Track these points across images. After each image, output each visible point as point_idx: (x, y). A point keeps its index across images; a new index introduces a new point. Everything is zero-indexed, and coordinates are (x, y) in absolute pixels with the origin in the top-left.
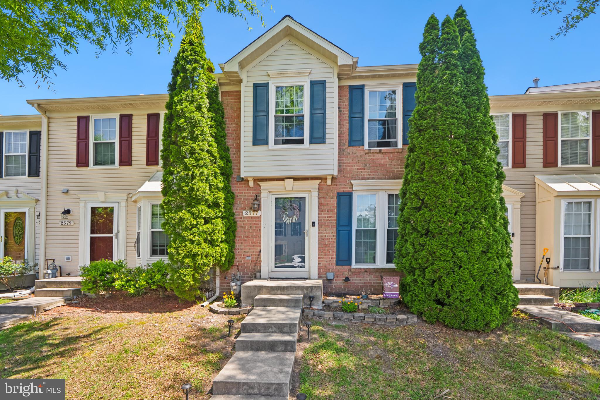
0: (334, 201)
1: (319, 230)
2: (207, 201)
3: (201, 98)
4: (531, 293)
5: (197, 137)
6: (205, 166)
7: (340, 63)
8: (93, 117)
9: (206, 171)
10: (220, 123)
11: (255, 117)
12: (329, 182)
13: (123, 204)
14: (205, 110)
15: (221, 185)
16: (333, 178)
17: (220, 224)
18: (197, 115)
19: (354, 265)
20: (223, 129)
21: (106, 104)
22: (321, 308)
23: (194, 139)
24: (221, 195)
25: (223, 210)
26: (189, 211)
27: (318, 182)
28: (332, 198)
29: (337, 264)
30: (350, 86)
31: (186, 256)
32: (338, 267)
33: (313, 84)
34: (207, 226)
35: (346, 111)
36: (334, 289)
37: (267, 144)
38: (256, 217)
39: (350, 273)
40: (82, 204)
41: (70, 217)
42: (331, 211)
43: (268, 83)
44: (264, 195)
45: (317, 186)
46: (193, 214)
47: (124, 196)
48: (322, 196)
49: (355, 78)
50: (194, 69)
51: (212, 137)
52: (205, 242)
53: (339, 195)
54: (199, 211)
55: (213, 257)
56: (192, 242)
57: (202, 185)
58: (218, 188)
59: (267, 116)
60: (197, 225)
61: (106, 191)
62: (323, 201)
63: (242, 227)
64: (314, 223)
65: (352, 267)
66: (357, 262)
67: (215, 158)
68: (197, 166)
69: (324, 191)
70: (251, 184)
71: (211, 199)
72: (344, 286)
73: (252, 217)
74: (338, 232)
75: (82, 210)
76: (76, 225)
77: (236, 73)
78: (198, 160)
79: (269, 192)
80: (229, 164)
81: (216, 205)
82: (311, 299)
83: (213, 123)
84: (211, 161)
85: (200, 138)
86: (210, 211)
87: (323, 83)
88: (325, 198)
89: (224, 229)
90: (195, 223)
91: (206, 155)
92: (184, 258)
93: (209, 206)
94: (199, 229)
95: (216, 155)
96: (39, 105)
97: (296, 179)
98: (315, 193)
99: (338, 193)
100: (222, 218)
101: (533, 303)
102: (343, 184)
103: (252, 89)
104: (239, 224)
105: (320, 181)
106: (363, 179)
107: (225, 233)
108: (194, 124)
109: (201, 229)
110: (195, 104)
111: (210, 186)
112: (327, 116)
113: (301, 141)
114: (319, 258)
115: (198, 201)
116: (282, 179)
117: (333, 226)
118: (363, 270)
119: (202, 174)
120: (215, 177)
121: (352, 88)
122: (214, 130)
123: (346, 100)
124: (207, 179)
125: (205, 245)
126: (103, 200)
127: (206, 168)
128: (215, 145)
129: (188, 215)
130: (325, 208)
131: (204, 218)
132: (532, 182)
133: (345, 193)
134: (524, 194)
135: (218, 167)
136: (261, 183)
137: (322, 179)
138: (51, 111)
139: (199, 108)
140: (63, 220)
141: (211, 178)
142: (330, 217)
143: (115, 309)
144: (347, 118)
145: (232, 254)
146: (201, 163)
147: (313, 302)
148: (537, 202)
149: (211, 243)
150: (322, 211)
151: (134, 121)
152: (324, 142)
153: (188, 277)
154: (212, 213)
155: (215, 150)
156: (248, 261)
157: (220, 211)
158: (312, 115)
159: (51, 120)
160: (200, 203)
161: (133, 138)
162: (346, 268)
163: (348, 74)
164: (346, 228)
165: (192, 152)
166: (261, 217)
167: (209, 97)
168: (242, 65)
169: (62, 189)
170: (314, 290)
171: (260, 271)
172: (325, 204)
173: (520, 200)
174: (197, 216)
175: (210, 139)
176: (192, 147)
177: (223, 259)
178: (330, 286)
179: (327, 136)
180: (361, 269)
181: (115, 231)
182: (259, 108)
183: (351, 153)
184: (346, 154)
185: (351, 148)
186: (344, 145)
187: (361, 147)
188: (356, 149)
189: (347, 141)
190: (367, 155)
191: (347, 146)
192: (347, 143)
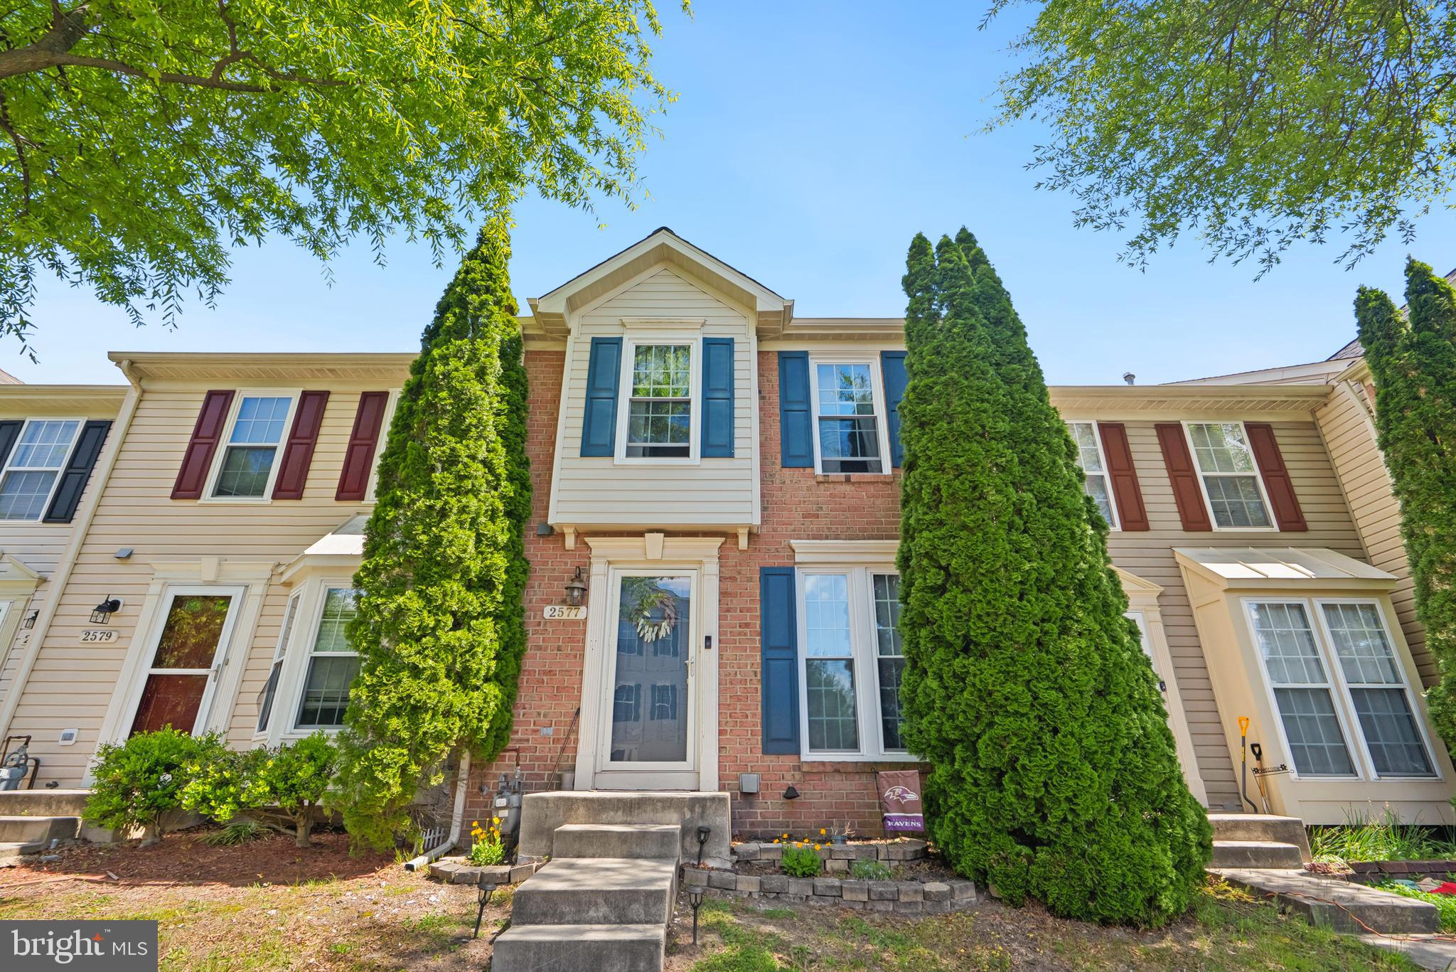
0: (755, 588)
1: (721, 657)
2: (466, 571)
3: (487, 356)
4: (1240, 834)
5: (468, 430)
6: (474, 492)
7: (760, 307)
8: (243, 393)
9: (473, 503)
10: (518, 409)
11: (590, 400)
12: (743, 542)
13: (258, 589)
14: (491, 379)
15: (503, 539)
16: (751, 535)
17: (488, 633)
18: (475, 388)
19: (807, 755)
20: (522, 421)
21: (278, 367)
22: (728, 866)
23: (460, 432)
24: (500, 560)
25: (500, 598)
26: (422, 594)
27: (719, 541)
28: (750, 580)
29: (766, 751)
30: (780, 353)
31: (395, 711)
32: (768, 758)
33: (708, 343)
34: (459, 633)
35: (775, 398)
36: (759, 825)
37: (611, 454)
38: (575, 623)
39: (798, 775)
40: (155, 588)
41: (113, 620)
42: (749, 610)
43: (621, 339)
44: (597, 568)
45: (715, 552)
46: (429, 600)
47: (265, 569)
48: (727, 574)
49: (788, 337)
50: (483, 304)
51: (499, 433)
52: (448, 676)
53: (766, 574)
54: (445, 595)
55: (461, 717)
56: (416, 672)
57: (460, 532)
58: (495, 544)
59: (615, 398)
60: (434, 629)
61: (222, 556)
62: (730, 586)
63: (539, 648)
64: (708, 639)
65: (803, 758)
66: (813, 746)
67: (497, 477)
68: (458, 492)
69: (731, 562)
70: (570, 542)
71: (475, 566)
72: (785, 815)
73: (565, 623)
74: (766, 662)
75: (149, 603)
76: (122, 643)
77: (560, 316)
78: (461, 478)
79: (609, 563)
80: (525, 493)
81: (484, 583)
82: (703, 835)
83: (504, 406)
84: (488, 482)
85: (474, 433)
86: (471, 596)
87: (729, 343)
88: (733, 579)
89: (496, 645)
90: (432, 624)
91: (478, 469)
92: (387, 715)
93: (469, 586)
94: (438, 639)
95: (502, 471)
96: (132, 363)
97: (669, 533)
98: (712, 568)
99: (762, 569)
100: (497, 617)
101: (1253, 863)
102: (772, 548)
103: (588, 347)
104: (534, 639)
105: (723, 539)
106: (815, 538)
107: (498, 657)
108: (464, 403)
109: (443, 641)
110: (475, 366)
111: (479, 538)
112: (737, 403)
113: (684, 452)
114: (721, 732)
115: (447, 568)
116: (640, 534)
117: (753, 649)
118: (829, 769)
119: (463, 510)
120: (493, 519)
121: (783, 356)
122: (503, 419)
123: (775, 377)
124: (474, 521)
125: (445, 684)
126: (211, 578)
127: (476, 496)
128: (502, 451)
129: (416, 604)
130: (735, 603)
131: (454, 614)
132: (1169, 562)
133: (779, 568)
134: (1162, 589)
135: (502, 497)
136: (591, 541)
137: (727, 535)
138: (153, 378)
139: (481, 374)
140: (94, 628)
141: (482, 519)
142: (747, 625)
143: (160, 877)
144: (778, 411)
145: (507, 715)
146: (468, 484)
147: (706, 848)
148: (1193, 607)
149: (462, 678)
150: (728, 610)
151: (329, 406)
152: (731, 455)
153: (390, 772)
154: (474, 602)
155: (500, 460)
156: (546, 738)
157: (493, 599)
158: (706, 400)
159: (147, 396)
160: (450, 577)
161: (320, 439)
162: (788, 761)
163: (775, 331)
164: (784, 654)
165: (451, 461)
166: (585, 621)
167: (503, 355)
168: (572, 304)
169: (116, 549)
170: (710, 811)
171: (573, 769)
172: (734, 595)
173: (1155, 601)
174: (439, 608)
175: (492, 435)
176: (453, 450)
177: (486, 725)
178: (749, 815)
179: (737, 443)
180: (823, 763)
181: (218, 659)
182: (599, 384)
183: (788, 482)
184: (777, 484)
185: (787, 472)
186: (774, 463)
187: (808, 470)
188: (797, 473)
189: (779, 456)
190: (821, 486)
191: (778, 467)
192: (779, 461)
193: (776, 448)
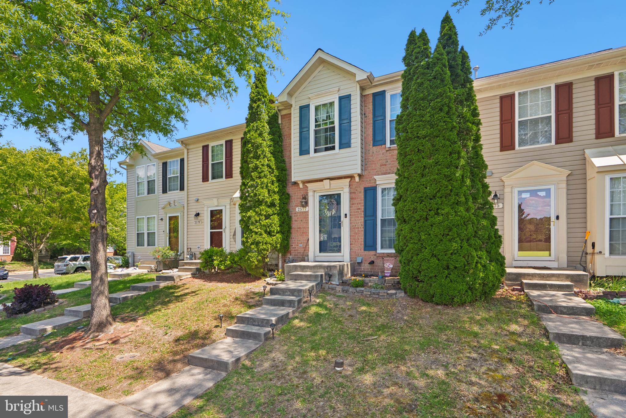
0: (362, 195)
1: (350, 220)
2: (266, 202)
3: (263, 126)
5: (260, 156)
6: (265, 176)
7: (357, 79)
8: (211, 145)
9: (265, 180)
11: (301, 133)
12: (357, 179)
13: (228, 206)
14: (266, 135)
15: (276, 190)
16: (360, 176)
17: (276, 219)
18: (259, 140)
19: (380, 251)
21: (217, 135)
23: (257, 157)
24: (276, 197)
25: (278, 209)
26: (254, 211)
27: (349, 180)
28: (360, 192)
29: (365, 250)
30: (373, 94)
31: (252, 244)
32: (365, 252)
33: (341, 99)
34: (267, 221)
35: (371, 116)
36: (363, 271)
37: (309, 153)
38: (305, 212)
39: (375, 257)
40: (205, 209)
42: (360, 203)
43: (309, 105)
44: (310, 193)
45: (348, 184)
46: (257, 213)
47: (228, 201)
48: (352, 191)
49: (376, 86)
50: (258, 106)
51: (271, 153)
52: (266, 233)
53: (366, 190)
54: (261, 210)
55: (270, 244)
56: (256, 233)
57: (262, 190)
58: (274, 192)
59: (309, 131)
60: (259, 220)
62: (353, 195)
63: (296, 221)
64: (346, 215)
65: (378, 252)
66: (381, 248)
67: (273, 169)
68: (260, 177)
69: (354, 187)
70: (301, 186)
71: (269, 200)
72: (371, 269)
73: (303, 212)
74: (365, 221)
77: (286, 101)
78: (260, 173)
79: (314, 191)
81: (272, 205)
82: (330, 276)
83: (272, 143)
84: (269, 172)
85: (262, 156)
86: (269, 210)
87: (349, 97)
88: (354, 193)
89: (278, 222)
90: (258, 219)
91: (266, 169)
92: (251, 245)
93: (269, 207)
94: (261, 223)
95: (274, 167)
96: (182, 142)
97: (331, 179)
98: (347, 190)
99: (365, 188)
100: (278, 215)
101: (549, 289)
102: (368, 180)
103: (298, 111)
104: (294, 218)
105: (350, 179)
106: (385, 174)
107: (280, 226)
108: (257, 147)
109: (262, 223)
110: (258, 132)
111: (269, 191)
112: (352, 124)
113: (334, 148)
114: (350, 244)
115: (260, 203)
116: (321, 180)
117: (361, 217)
118: (386, 254)
119: (262, 183)
120: (273, 184)
121: (375, 95)
122: (272, 148)
123: (370, 106)
124: (267, 186)
125: (265, 235)
126: (217, 204)
127: (266, 178)
128: (273, 159)
129: (254, 214)
130: (355, 201)
131: (265, 215)
132: (581, 157)
133: (371, 187)
134: (570, 172)
135: (275, 176)
136: (308, 185)
137: (351, 177)
139: (260, 135)
140: (196, 221)
141: (269, 185)
142: (359, 209)
143: (215, 280)
144: (372, 122)
146: (262, 174)
147: (331, 279)
148: (588, 179)
149: (269, 233)
150: (353, 204)
151: (233, 144)
152: (350, 147)
153: (253, 259)
154: (270, 211)
155: (273, 164)
156: (300, 247)
157: (276, 209)
158: (340, 125)
160: (261, 205)
161: (233, 157)
162: (372, 253)
163: (368, 85)
164: (372, 218)
165: (256, 167)
166: (308, 211)
167: (269, 123)
168: (290, 94)
169: (195, 198)
170: (332, 269)
171: (308, 256)
172: (355, 199)
173: (565, 178)
174: (260, 214)
175: (269, 155)
176: (256, 164)
177: (278, 246)
178: (359, 269)
179: (352, 141)
180: (384, 253)
181: (224, 227)
182: (303, 126)
183: (375, 152)
184: (371, 154)
185: (374, 148)
186: (370, 145)
187: (383, 146)
188: (379, 147)
189: (372, 142)
190: (388, 152)
191: (371, 146)
192: (371, 144)
193: (370, 138)
